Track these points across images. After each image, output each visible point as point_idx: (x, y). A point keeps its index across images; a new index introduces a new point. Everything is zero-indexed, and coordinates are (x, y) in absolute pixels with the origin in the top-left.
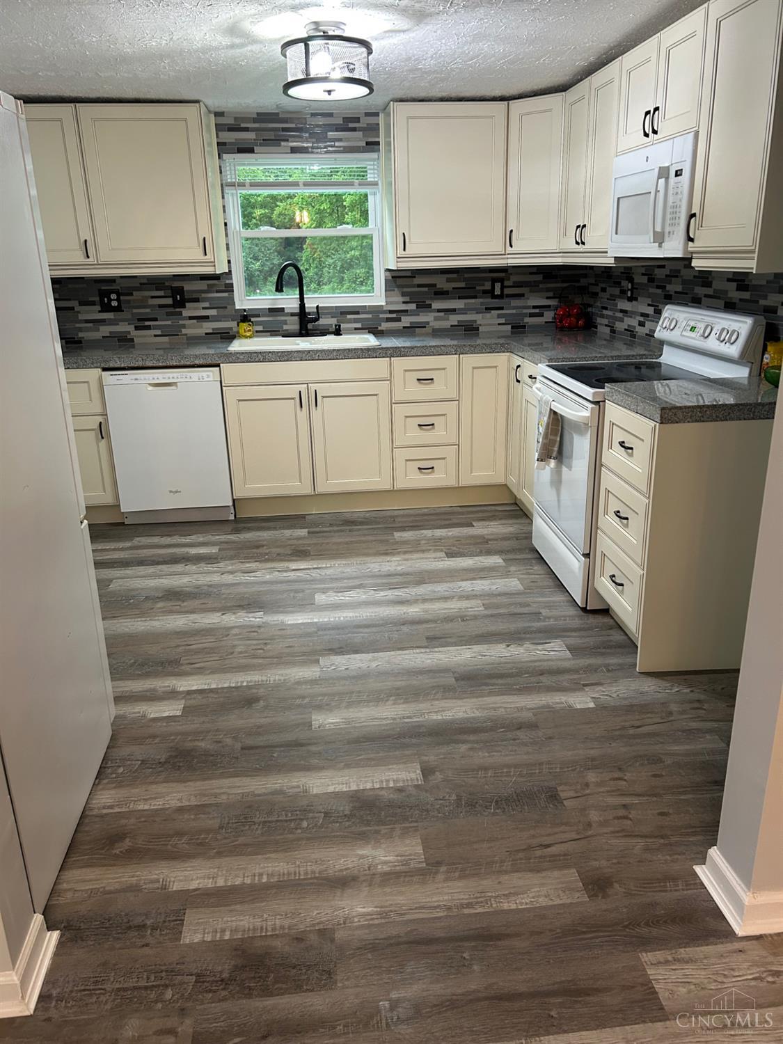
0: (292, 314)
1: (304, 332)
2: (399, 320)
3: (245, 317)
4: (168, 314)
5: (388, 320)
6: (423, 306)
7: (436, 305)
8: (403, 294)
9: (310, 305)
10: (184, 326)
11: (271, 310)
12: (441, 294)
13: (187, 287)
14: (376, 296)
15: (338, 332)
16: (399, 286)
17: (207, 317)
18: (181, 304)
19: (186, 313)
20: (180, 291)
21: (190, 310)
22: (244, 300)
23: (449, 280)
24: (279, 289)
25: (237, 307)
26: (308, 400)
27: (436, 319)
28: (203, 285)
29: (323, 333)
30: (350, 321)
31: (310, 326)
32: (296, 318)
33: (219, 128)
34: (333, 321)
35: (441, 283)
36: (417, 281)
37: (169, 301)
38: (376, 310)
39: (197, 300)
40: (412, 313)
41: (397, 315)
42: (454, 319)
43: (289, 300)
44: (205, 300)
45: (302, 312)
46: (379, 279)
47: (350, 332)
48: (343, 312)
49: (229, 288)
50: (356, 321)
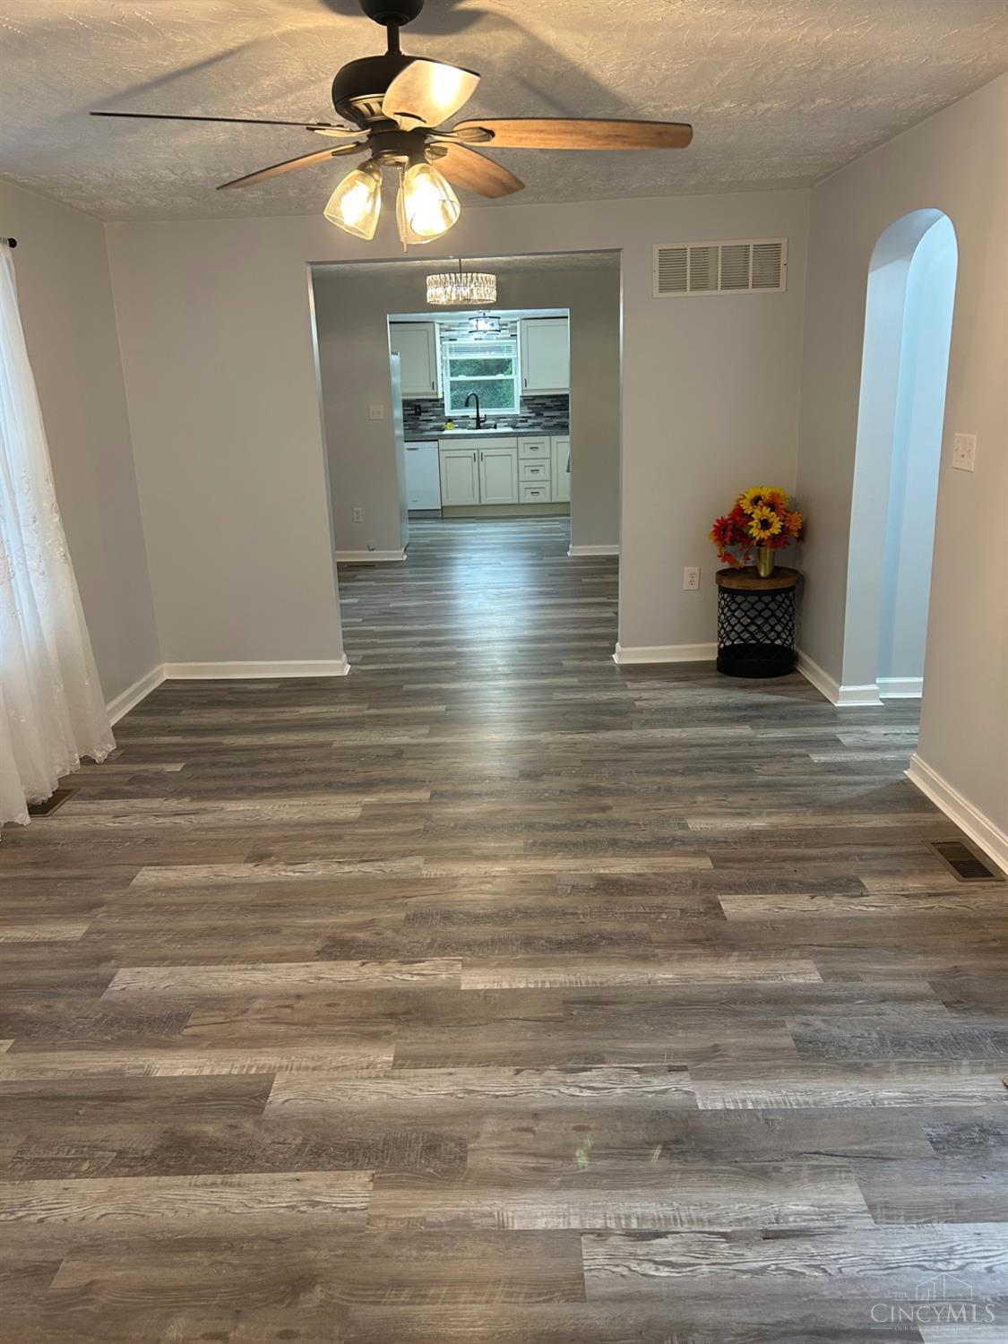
0: (473, 419)
1: (478, 427)
2: (526, 421)
3: (450, 420)
4: (413, 418)
5: (522, 421)
6: (539, 415)
7: (546, 414)
8: (529, 408)
9: (482, 414)
10: (420, 425)
11: (463, 416)
12: (548, 408)
13: (423, 405)
14: (516, 410)
15: (495, 427)
16: (527, 405)
17: (431, 420)
18: (419, 414)
19: (421, 418)
20: (419, 407)
21: (424, 416)
22: (448, 412)
23: (552, 402)
24: (467, 405)
25: (446, 415)
26: (478, 457)
27: (546, 421)
28: (430, 404)
29: (488, 427)
30: (502, 422)
31: (482, 424)
32: (475, 421)
33: (441, 330)
34: (494, 422)
35: (548, 402)
36: (536, 402)
37: (414, 412)
38: (516, 416)
39: (427, 412)
40: (534, 418)
41: (525, 419)
42: (555, 421)
43: (472, 412)
44: (430, 411)
45: (478, 418)
46: (517, 400)
47: (501, 427)
48: (498, 418)
49: (443, 406)
50: (505, 422)
